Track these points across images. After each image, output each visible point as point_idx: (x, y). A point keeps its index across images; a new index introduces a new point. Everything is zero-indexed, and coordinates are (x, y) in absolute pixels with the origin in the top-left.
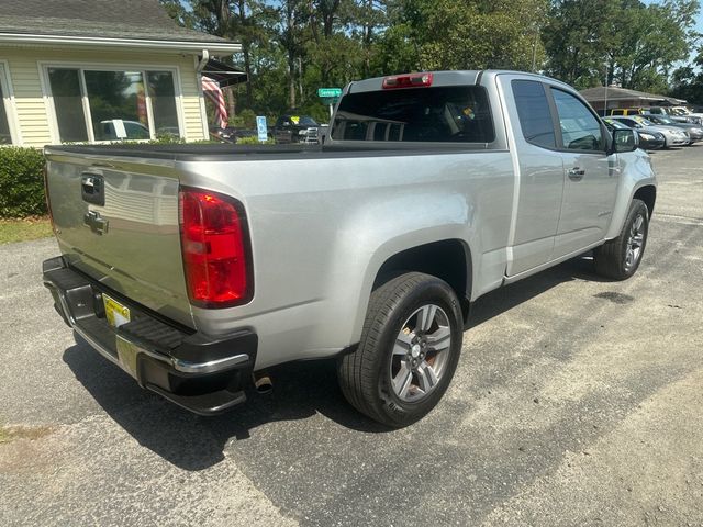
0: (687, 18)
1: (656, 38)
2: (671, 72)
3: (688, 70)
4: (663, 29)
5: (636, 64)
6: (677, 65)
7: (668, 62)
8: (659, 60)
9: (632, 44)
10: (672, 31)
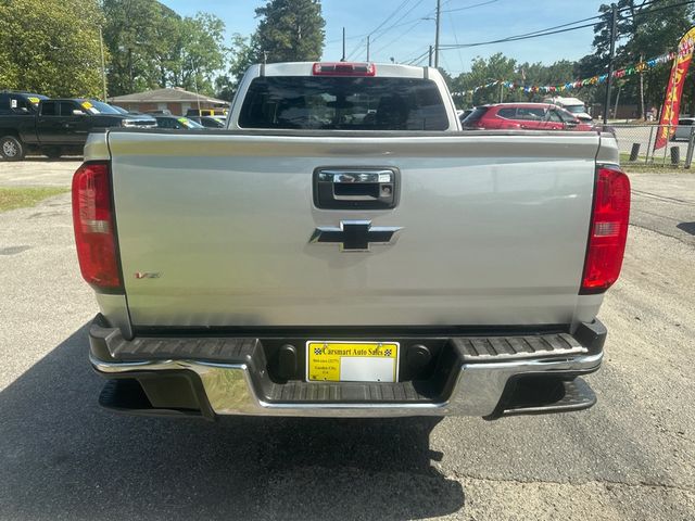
0: (216, 34)
1: (197, 47)
2: (213, 79)
3: (226, 78)
4: (201, 41)
5: (185, 69)
6: (218, 73)
7: (209, 70)
8: (202, 68)
9: (177, 51)
10: (207, 43)
